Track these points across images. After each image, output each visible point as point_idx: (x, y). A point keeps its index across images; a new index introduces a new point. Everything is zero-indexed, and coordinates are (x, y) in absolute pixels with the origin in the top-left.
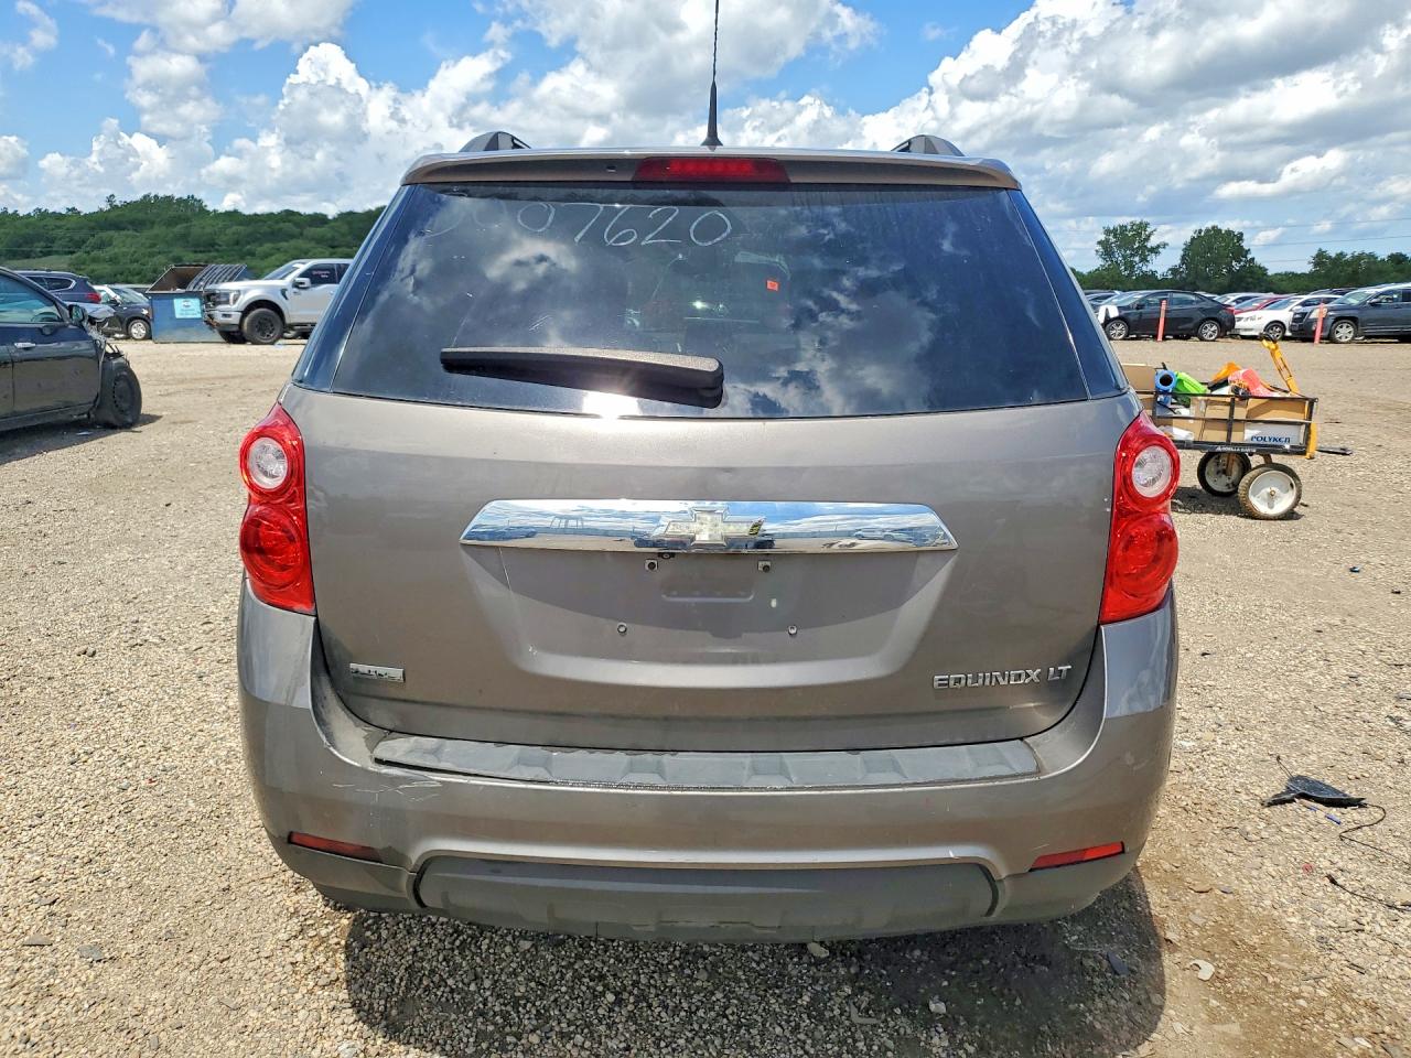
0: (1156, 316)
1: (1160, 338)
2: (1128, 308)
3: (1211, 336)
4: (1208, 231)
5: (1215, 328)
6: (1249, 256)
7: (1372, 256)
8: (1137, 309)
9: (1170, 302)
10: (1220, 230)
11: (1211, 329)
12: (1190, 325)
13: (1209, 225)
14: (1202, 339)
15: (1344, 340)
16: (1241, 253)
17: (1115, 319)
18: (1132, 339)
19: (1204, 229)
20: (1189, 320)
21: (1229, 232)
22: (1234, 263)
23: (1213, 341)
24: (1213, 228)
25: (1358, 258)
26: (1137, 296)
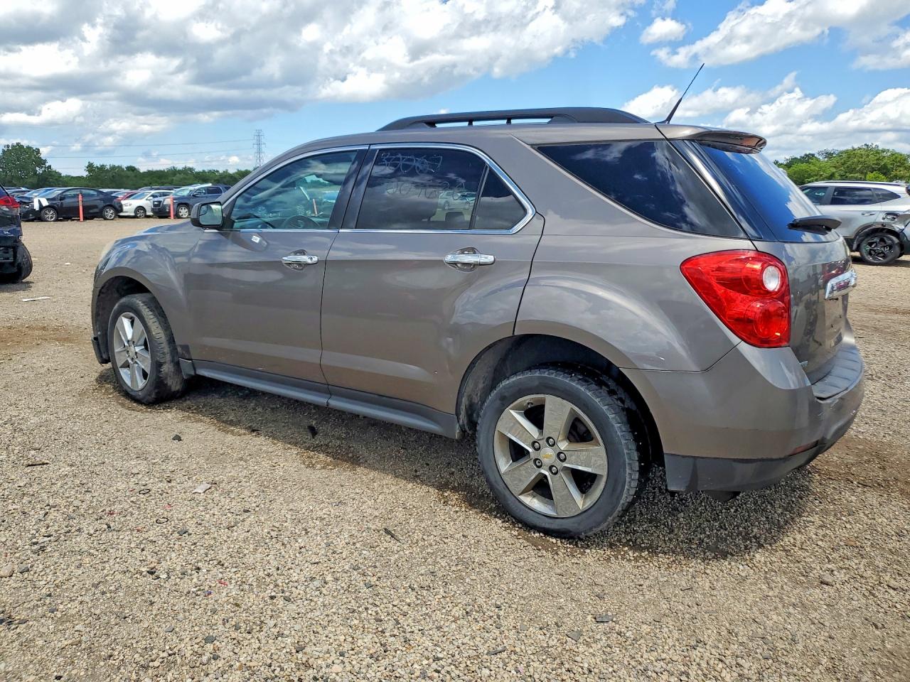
0: (75, 205)
1: (82, 219)
2: (53, 199)
3: (111, 216)
4: (13, 146)
5: (112, 211)
6: (47, 165)
7: (119, 167)
8: (60, 200)
9: (83, 196)
10: (23, 146)
11: (110, 212)
12: (96, 210)
13: (15, 143)
14: (106, 219)
15: (184, 216)
16: (41, 162)
17: (46, 207)
18: (61, 220)
19: (10, 145)
20: (95, 207)
21: (29, 148)
22: (37, 169)
23: (112, 219)
24: (18, 144)
25: (113, 168)
26: (57, 191)
